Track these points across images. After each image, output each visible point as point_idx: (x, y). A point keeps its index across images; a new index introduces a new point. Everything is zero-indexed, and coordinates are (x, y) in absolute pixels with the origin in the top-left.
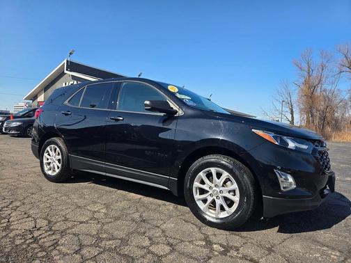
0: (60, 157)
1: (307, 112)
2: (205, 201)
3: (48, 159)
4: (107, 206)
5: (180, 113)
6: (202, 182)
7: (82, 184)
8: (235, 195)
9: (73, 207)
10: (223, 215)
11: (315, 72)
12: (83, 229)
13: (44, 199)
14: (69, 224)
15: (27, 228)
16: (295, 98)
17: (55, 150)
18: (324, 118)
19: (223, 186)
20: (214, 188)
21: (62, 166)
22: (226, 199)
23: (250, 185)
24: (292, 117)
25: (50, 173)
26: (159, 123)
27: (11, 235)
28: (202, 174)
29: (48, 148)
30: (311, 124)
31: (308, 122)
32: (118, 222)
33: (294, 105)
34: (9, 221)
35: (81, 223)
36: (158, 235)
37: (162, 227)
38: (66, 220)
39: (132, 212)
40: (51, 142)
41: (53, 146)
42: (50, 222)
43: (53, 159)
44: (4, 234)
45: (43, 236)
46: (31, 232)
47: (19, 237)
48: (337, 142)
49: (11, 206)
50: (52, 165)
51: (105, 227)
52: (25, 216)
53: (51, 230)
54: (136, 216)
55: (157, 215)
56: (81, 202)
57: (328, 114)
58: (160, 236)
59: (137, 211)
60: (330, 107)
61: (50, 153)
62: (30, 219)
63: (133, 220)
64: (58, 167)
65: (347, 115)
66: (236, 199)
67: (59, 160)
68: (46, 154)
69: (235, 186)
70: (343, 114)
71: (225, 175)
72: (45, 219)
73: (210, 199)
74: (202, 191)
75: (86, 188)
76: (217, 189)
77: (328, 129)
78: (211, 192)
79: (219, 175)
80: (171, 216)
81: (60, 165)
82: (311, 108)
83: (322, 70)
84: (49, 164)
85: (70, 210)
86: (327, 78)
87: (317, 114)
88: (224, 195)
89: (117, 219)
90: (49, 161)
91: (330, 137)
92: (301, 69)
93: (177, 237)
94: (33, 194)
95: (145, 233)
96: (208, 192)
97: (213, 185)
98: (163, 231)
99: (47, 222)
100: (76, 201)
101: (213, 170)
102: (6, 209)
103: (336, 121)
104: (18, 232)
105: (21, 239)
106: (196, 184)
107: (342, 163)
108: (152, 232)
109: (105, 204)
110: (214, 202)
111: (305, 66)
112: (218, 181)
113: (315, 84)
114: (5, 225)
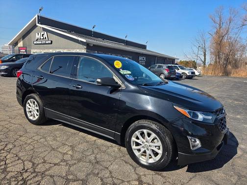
0: (38, 108)
1: (216, 56)
2: (139, 150)
3: (29, 109)
4: (72, 147)
5: (123, 87)
6: (137, 138)
7: (55, 126)
8: (159, 149)
9: (49, 149)
10: (151, 161)
11: (225, 24)
12: (56, 170)
13: (29, 141)
14: (47, 166)
15: (18, 170)
16: (208, 44)
17: (34, 102)
18: (227, 60)
19: (152, 142)
20: (146, 143)
21: (40, 114)
22: (153, 151)
23: (170, 144)
24: (205, 58)
25: (31, 118)
26: (107, 93)
27: (8, 177)
28: (137, 133)
29: (29, 101)
30: (218, 64)
31: (216, 62)
32: (80, 164)
33: (207, 50)
34: (5, 164)
35: (55, 164)
36: (107, 176)
37: (110, 168)
38: (45, 162)
39: (89, 154)
40: (30, 96)
41: (32, 100)
42: (34, 164)
43: (33, 109)
44: (3, 176)
45: (30, 178)
46: (22, 174)
47: (14, 179)
48: (234, 78)
49: (6, 149)
50: (32, 113)
51: (71, 169)
52: (17, 158)
53: (35, 172)
54: (92, 158)
55: (106, 157)
56: (54, 144)
57: (230, 57)
58: (108, 177)
59: (93, 153)
60: (233, 51)
61: (31, 104)
62: (20, 161)
63: (90, 162)
64: (37, 115)
65: (244, 56)
66: (160, 152)
67: (37, 110)
68: (27, 105)
69: (160, 144)
70: (241, 56)
71: (153, 135)
72: (30, 161)
73: (142, 150)
74: (137, 144)
75: (57, 130)
76: (148, 144)
77: (230, 67)
78: (143, 145)
79: (149, 135)
80: (116, 158)
81: (38, 114)
82: (219, 52)
83: (230, 22)
84: (31, 112)
85: (47, 152)
86: (233, 29)
87: (223, 57)
88: (152, 148)
89: (79, 160)
90: (30, 110)
91: (230, 73)
92: (215, 22)
93: (120, 177)
94: (21, 136)
95: (98, 174)
96: (141, 145)
97: (144, 141)
98: (111, 173)
99: (31, 164)
100: (51, 143)
101: (145, 131)
102: (2, 151)
103: (236, 60)
104: (13, 174)
105: (15, 181)
106: (134, 139)
107: (236, 100)
108: (103, 173)
109: (71, 146)
110: (145, 152)
111: (217, 20)
112: (148, 138)
113: (223, 35)
114: (3, 167)
